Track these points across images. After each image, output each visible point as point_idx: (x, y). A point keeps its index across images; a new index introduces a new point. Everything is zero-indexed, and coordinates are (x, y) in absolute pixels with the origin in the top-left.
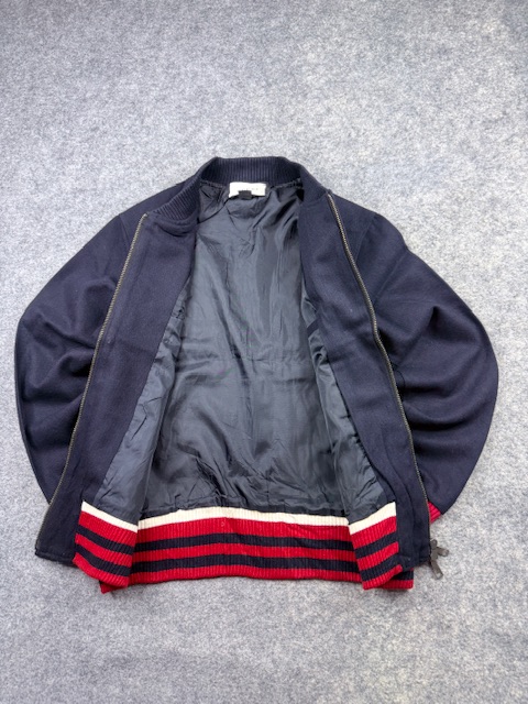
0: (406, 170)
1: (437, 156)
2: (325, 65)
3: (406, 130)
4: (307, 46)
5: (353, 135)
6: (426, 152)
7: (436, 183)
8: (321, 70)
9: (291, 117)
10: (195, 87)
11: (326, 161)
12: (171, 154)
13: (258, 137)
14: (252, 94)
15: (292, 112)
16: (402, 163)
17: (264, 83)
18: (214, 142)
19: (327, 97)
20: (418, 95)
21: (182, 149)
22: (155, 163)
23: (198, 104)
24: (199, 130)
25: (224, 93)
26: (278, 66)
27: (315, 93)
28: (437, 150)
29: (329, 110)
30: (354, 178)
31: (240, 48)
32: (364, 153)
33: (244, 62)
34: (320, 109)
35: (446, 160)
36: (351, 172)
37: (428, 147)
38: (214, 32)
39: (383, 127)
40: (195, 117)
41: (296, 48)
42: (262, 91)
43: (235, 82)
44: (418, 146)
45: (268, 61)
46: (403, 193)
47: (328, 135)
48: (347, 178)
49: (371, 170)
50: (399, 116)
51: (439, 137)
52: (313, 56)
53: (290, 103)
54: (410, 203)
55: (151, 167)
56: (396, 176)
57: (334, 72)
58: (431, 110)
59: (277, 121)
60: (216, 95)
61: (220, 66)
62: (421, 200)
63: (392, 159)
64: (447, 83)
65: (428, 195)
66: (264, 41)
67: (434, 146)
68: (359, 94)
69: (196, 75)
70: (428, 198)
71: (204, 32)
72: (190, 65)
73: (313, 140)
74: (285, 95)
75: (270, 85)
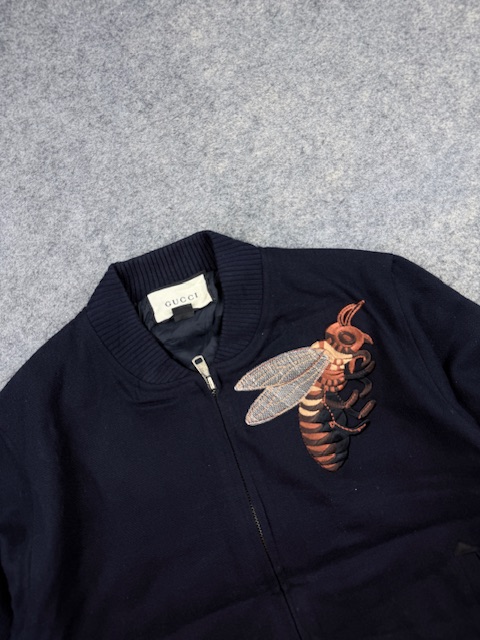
0: (407, 184)
1: (446, 146)
2: (223, 45)
3: (384, 116)
4: (183, 20)
5: (308, 150)
6: (427, 144)
7: (459, 191)
8: (220, 55)
9: (203, 150)
10: (33, 145)
11: (282, 207)
12: (36, 274)
13: (164, 202)
14: (128, 131)
15: (200, 142)
16: (397, 173)
17: (140, 105)
18: (97, 232)
19: (246, 99)
20: (382, 52)
21: (51, 260)
22: (16, 299)
23: (48, 176)
24: (66, 218)
25: (83, 142)
26: (150, 69)
27: (226, 96)
28: (443, 136)
29: (256, 120)
30: (334, 223)
31: (81, 56)
32: (335, 175)
33: (96, 78)
34: (243, 123)
35: (461, 148)
36: (325, 214)
37: (426, 134)
38: (30, 41)
39: (348, 121)
40: (52, 199)
41: (168, 29)
42: (142, 121)
43: (94, 118)
44: (412, 137)
45: (133, 64)
46: (415, 221)
47: (269, 162)
48: (322, 226)
49: (354, 200)
50: (365, 95)
51: (436, 113)
52: (199, 34)
53: (193, 126)
54: (432, 236)
55: (12, 309)
56: (396, 197)
57: (242, 52)
58: (409, 70)
59: (184, 165)
60: (71, 149)
61: (61, 97)
62: (446, 226)
63: (380, 171)
64: (417, 19)
65: (455, 214)
66: (114, 32)
67: (434, 129)
68: (292, 77)
69: (26, 124)
70: (456, 218)
71: (14, 46)
72: (11, 110)
73: (250, 179)
74: (179, 116)
75: (150, 105)
